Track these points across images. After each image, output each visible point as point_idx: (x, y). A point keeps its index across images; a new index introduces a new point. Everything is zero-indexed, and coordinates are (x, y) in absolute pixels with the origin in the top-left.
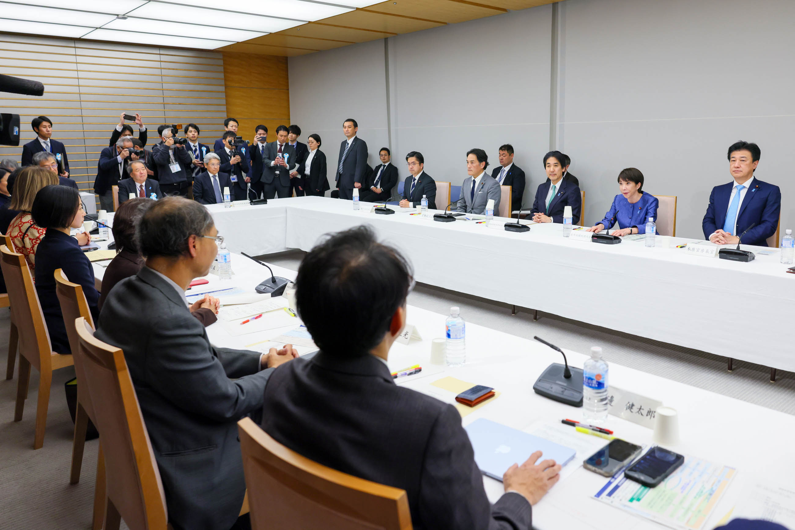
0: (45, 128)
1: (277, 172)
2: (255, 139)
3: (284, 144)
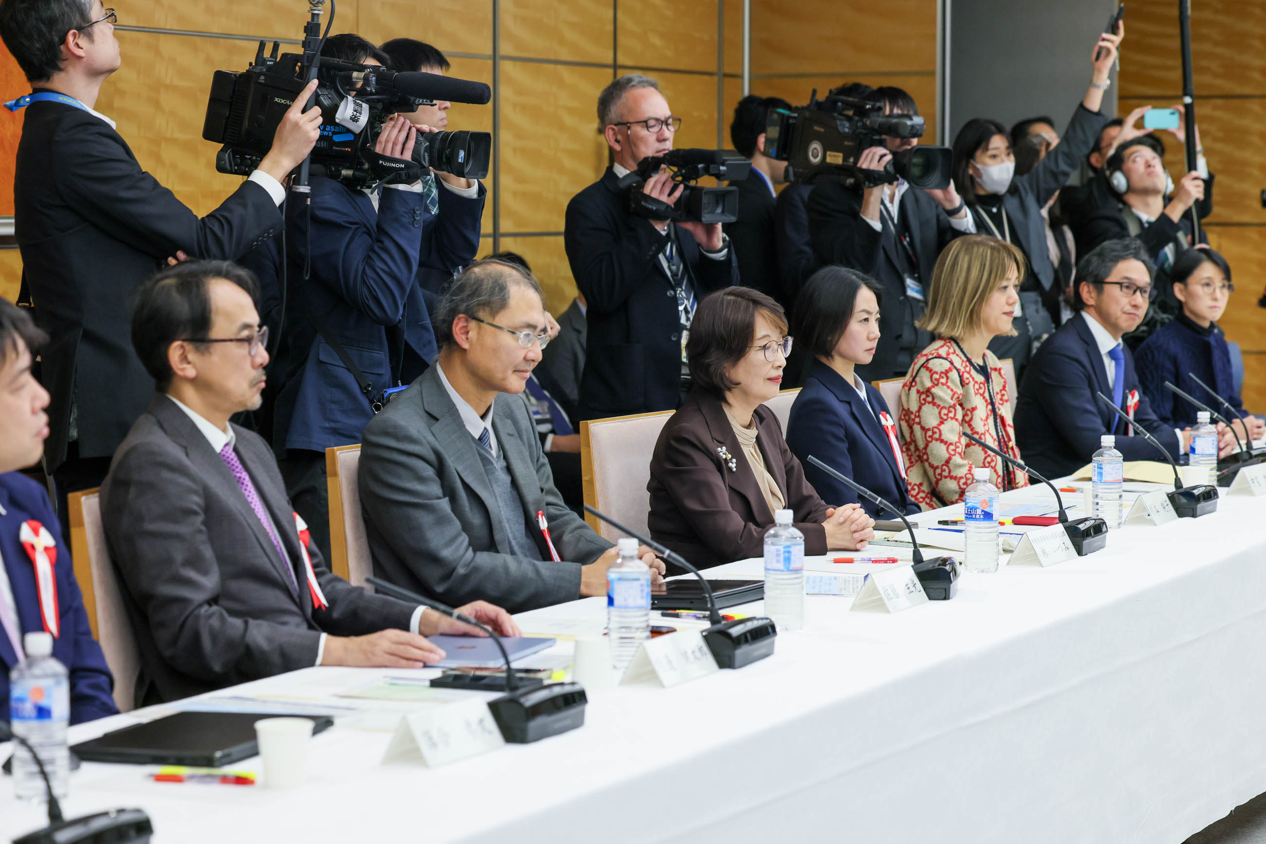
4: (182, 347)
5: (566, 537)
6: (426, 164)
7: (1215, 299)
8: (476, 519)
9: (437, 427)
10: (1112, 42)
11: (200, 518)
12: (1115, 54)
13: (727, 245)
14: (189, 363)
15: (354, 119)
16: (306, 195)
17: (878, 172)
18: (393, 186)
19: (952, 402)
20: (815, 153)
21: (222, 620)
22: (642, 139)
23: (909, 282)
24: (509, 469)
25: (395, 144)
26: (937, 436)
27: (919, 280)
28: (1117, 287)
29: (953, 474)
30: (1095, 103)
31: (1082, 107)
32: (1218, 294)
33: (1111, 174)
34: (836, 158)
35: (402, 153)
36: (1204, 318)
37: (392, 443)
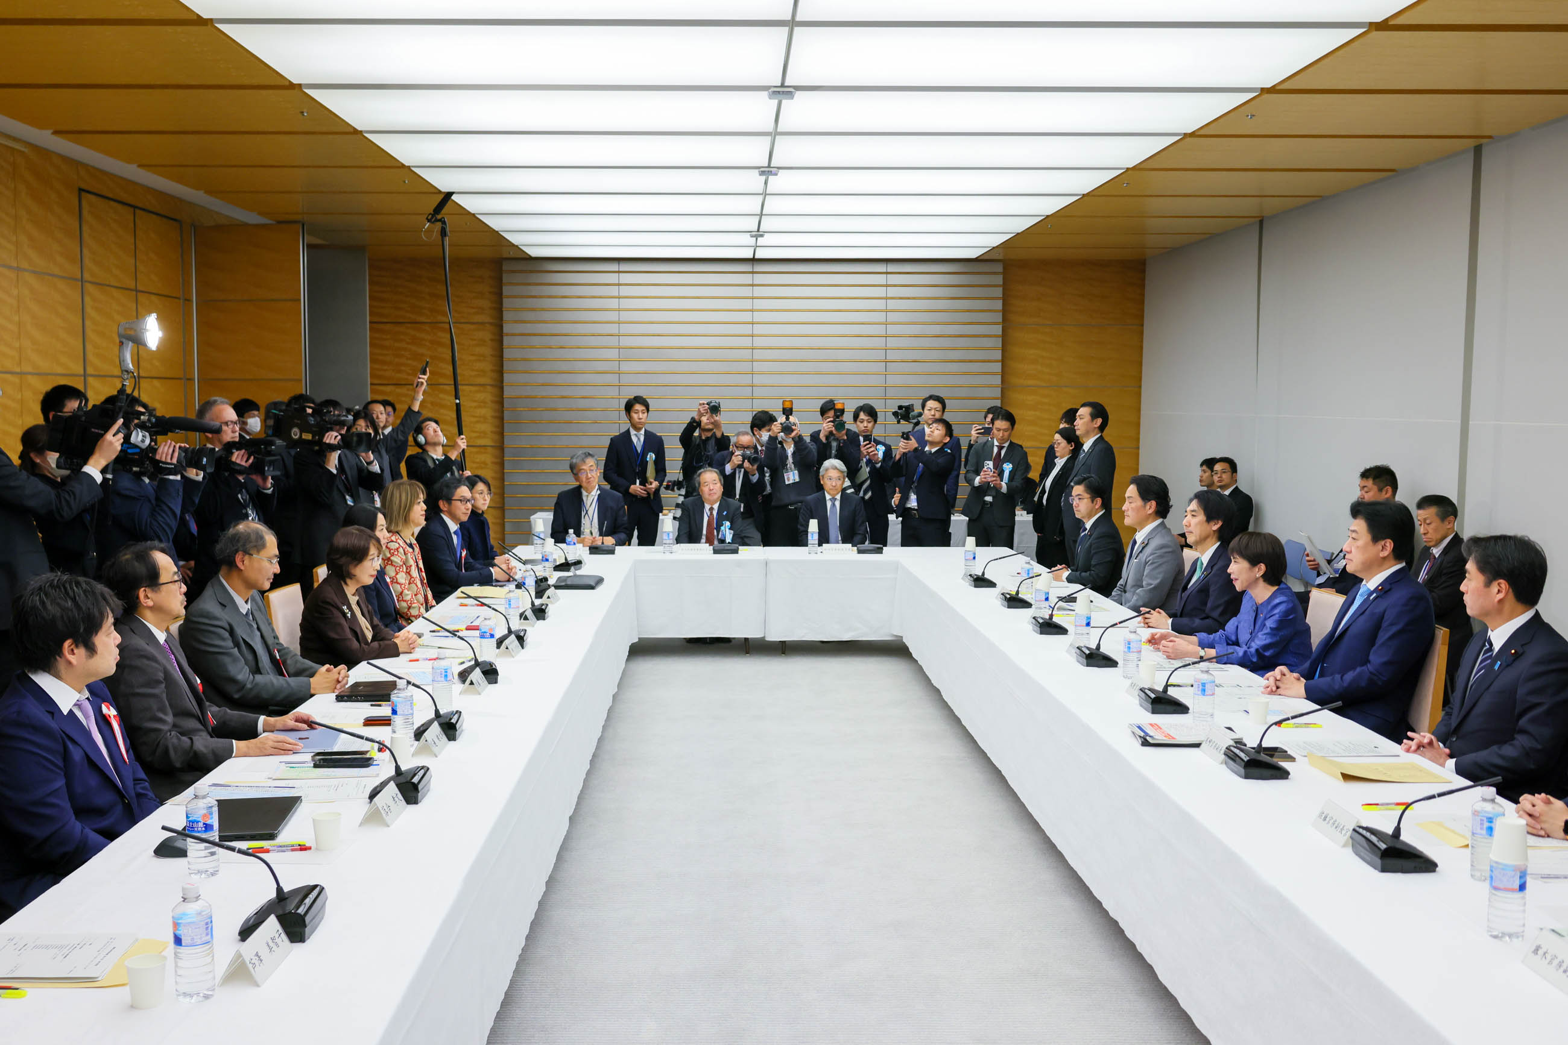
0: (639, 413)
1: (989, 499)
2: (973, 432)
3: (1006, 445)
4: (145, 590)
5: (289, 662)
6: (184, 465)
7: (485, 500)
8: (250, 657)
9: (226, 610)
10: (424, 379)
11: (163, 686)
12: (425, 384)
13: (273, 485)
14: (149, 598)
15: (143, 441)
16: (109, 479)
17: (335, 444)
18: (167, 477)
19: (401, 563)
20: (295, 434)
21: (179, 739)
22: (225, 432)
23: (347, 497)
24: (259, 629)
25: (167, 455)
26: (395, 581)
27: (352, 496)
28: (459, 502)
29: (404, 599)
30: (416, 408)
31: (410, 409)
32: (486, 498)
33: (417, 436)
34: (307, 436)
35: (171, 459)
36: (479, 509)
37: (206, 621)
